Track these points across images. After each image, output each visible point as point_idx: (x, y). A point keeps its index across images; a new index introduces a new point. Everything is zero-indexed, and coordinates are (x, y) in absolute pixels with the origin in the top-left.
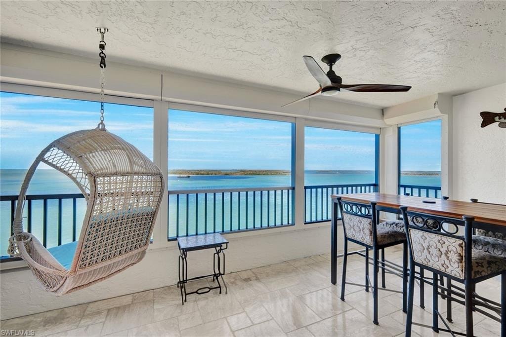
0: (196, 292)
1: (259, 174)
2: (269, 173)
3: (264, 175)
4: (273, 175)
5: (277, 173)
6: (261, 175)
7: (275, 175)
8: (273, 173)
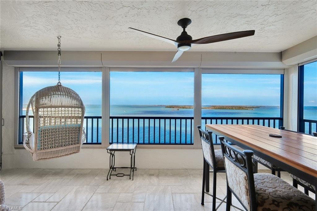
0: (116, 175)
1: (225, 109)
2: (234, 108)
3: (230, 109)
4: (237, 109)
5: (240, 108)
6: (227, 109)
7: (239, 109)
8: (237, 108)
